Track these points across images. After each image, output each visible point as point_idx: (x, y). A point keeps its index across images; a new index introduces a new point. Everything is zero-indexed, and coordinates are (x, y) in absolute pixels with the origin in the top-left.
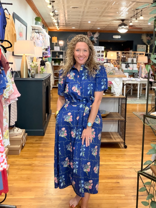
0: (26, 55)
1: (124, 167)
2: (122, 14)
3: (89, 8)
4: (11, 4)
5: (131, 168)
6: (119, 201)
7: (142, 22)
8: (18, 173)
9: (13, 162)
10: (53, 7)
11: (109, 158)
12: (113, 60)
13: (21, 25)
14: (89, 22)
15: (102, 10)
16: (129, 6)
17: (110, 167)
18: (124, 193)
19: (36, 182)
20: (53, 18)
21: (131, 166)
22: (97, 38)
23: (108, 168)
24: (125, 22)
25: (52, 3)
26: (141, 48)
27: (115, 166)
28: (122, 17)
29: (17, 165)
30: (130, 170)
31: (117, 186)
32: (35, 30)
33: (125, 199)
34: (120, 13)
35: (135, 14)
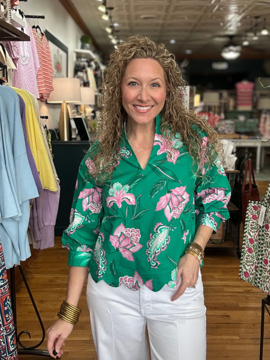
0: (67, 102)
1: (237, 290)
2: (230, 26)
3: (173, 17)
4: (43, 17)
5: (248, 292)
6: (229, 347)
7: (266, 39)
8: (60, 299)
9: (51, 281)
10: (110, 17)
11: (211, 274)
12: (215, 107)
13: (58, 51)
14: (173, 42)
15: (196, 20)
16: (243, 11)
17: (213, 289)
18: (238, 335)
20: (110, 37)
21: (248, 289)
22: (185, 68)
23: (210, 290)
25: (109, 11)
27: (222, 288)
29: (58, 285)
30: (248, 296)
31: (226, 322)
33: (240, 344)
34: (226, 24)
35: (253, 25)
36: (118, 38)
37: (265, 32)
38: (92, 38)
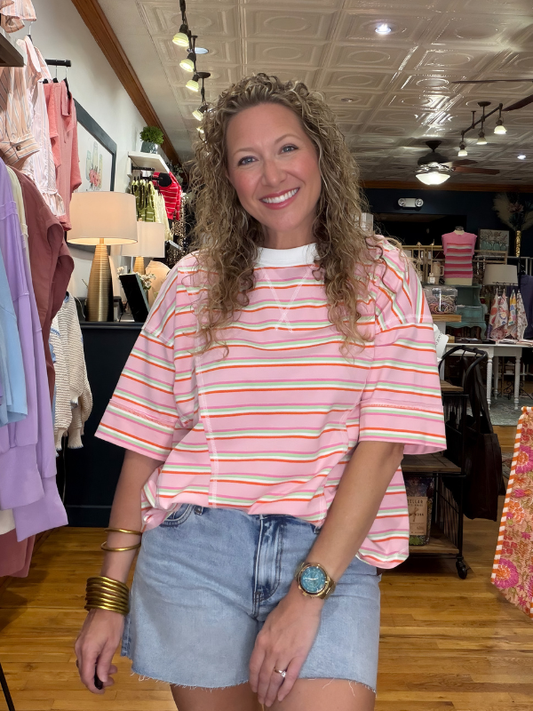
2: (433, 121)
7: (499, 150)
15: (367, 106)
19: (137, 698)
24: (440, 149)
26: (492, 238)
28: (432, 131)
32: (140, 169)
34: (425, 117)
35: (477, 119)
37: (500, 131)
38: (165, 138)
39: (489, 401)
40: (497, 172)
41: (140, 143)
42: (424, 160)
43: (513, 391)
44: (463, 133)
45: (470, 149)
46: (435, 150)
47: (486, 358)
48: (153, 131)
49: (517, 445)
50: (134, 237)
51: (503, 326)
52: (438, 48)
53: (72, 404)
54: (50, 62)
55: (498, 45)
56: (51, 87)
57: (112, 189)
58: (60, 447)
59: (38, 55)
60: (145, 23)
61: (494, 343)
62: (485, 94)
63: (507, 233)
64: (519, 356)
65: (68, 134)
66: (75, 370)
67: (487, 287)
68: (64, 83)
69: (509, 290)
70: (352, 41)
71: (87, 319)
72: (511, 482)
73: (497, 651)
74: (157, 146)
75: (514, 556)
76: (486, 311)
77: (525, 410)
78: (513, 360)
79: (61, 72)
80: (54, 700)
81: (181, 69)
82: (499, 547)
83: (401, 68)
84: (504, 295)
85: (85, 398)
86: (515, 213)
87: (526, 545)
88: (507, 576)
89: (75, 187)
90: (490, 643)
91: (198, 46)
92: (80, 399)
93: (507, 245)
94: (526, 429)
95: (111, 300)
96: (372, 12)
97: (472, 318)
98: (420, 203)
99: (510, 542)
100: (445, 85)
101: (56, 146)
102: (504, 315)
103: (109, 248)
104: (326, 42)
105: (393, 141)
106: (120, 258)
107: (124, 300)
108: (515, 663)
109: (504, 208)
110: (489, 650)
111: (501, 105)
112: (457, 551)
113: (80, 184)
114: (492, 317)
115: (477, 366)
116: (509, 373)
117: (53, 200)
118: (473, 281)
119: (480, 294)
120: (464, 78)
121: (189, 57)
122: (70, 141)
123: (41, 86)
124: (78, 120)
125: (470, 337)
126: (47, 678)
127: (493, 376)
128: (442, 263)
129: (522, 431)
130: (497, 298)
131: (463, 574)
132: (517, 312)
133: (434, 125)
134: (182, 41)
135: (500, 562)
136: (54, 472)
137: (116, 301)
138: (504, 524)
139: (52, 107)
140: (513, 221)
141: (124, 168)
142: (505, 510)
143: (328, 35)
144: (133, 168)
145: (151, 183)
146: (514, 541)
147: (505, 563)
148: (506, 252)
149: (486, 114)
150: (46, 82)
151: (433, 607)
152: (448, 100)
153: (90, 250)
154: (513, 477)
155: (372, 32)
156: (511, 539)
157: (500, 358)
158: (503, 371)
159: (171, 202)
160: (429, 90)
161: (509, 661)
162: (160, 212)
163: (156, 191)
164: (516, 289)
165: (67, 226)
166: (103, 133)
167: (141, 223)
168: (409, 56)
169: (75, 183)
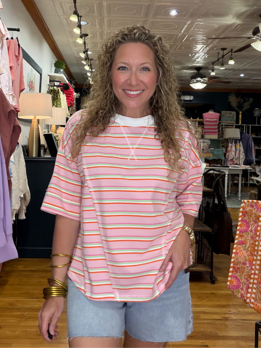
2: (198, 57)
7: (231, 72)
10: (85, 43)
20: (84, 62)
26: (227, 115)
28: (198, 62)
32: (54, 81)
34: (194, 55)
35: (219, 57)
36: (90, 66)
37: (232, 62)
38: (66, 66)
39: (226, 195)
40: (230, 82)
41: (54, 68)
42: (194, 77)
43: (238, 191)
44: (213, 63)
45: (217, 71)
46: (199, 72)
47: (225, 175)
48: (60, 62)
49: (240, 219)
50: (51, 115)
51: (233, 159)
52: (201, 22)
53: (20, 197)
54: (9, 29)
55: (230, 20)
56: (10, 41)
57: (40, 92)
58: (14, 219)
59: (4, 26)
60: (56, 10)
61: (229, 167)
62: (224, 44)
63: (235, 113)
64: (241, 173)
65: (18, 65)
66: (22, 181)
67: (225, 139)
68: (16, 40)
69: (236, 141)
70: (158, 18)
71: (28, 156)
72: (237, 237)
73: (230, 320)
74: (62, 70)
75: (238, 274)
76: (224, 151)
77: (244, 202)
78: (238, 175)
79: (15, 34)
80: (11, 344)
81: (74, 32)
82: (231, 269)
83: (182, 32)
84: (233, 143)
85: (27, 194)
86: (239, 103)
87: (244, 268)
88: (235, 283)
89: (22, 90)
90: (227, 316)
91: (83, 21)
92: (24, 195)
93: (235, 119)
94: (244, 211)
95: (40, 146)
96: (168, 4)
97: (218, 155)
98: (192, 98)
99: (237, 267)
100: (204, 40)
101: (12, 70)
102: (233, 153)
103: (38, 120)
104: (145, 19)
105: (178, 67)
106: (44, 125)
107: (46, 146)
108: (238, 326)
109: (233, 100)
110: (226, 319)
111: (232, 50)
112: (210, 270)
113: (24, 89)
114: (227, 154)
115: (220, 179)
116: (236, 182)
117: (11, 97)
118: (218, 136)
119: (221, 143)
120: (214, 36)
121: (78, 27)
122: (19, 68)
123: (5, 41)
124: (23, 57)
125: (217, 164)
126: (8, 333)
127: (228, 183)
128: (203, 127)
129: (242, 212)
130: (230, 145)
131: (213, 281)
132: (240, 152)
133: (199, 60)
134: (74, 19)
135: (231, 276)
136: (11, 232)
137: (42, 146)
138: (234, 258)
139: (10, 51)
140: (238, 107)
141: (46, 81)
142: (234, 251)
143: (146, 15)
144: (50, 81)
145: (59, 88)
146: (239, 266)
147: (234, 277)
148: (234, 122)
149: (224, 54)
150: (7, 39)
151: (199, 297)
152: (206, 47)
153: (29, 122)
154: (238, 234)
155: (168, 14)
156: (237, 265)
157: (232, 174)
158: (233, 180)
159: (69, 97)
160: (197, 43)
161: (236, 325)
162: (64, 103)
163: (62, 92)
164: (240, 140)
165: (17, 110)
166: (36, 64)
167: (54, 108)
168: (186, 26)
169: (22, 89)
